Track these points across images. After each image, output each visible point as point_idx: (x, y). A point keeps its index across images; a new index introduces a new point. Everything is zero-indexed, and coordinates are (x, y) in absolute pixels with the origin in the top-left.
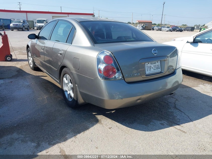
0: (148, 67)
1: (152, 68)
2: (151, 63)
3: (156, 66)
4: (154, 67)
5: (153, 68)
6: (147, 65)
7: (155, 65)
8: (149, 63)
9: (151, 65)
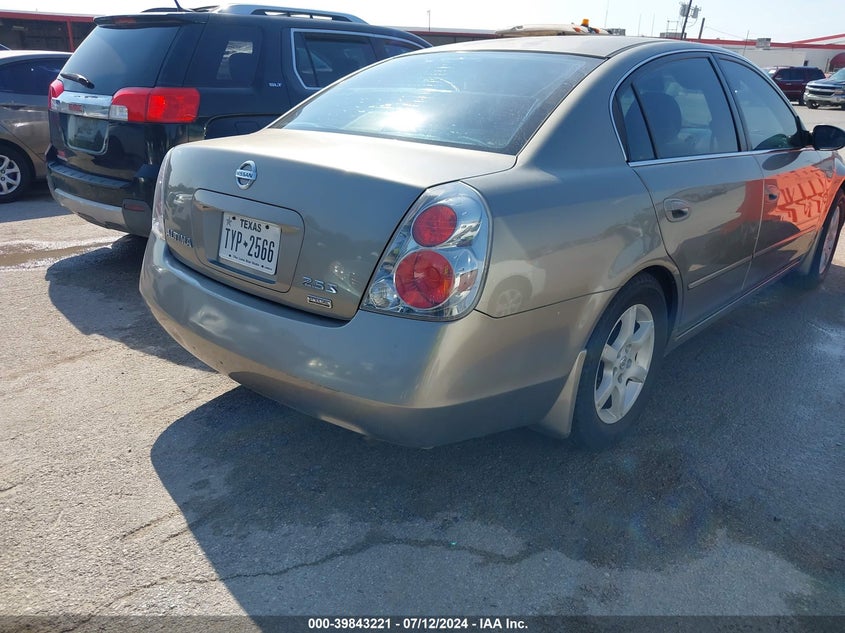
0: (230, 233)
1: (243, 242)
2: (242, 220)
3: (260, 243)
4: (250, 243)
5: (246, 244)
6: (229, 222)
7: (256, 234)
8: (234, 218)
9: (242, 230)
